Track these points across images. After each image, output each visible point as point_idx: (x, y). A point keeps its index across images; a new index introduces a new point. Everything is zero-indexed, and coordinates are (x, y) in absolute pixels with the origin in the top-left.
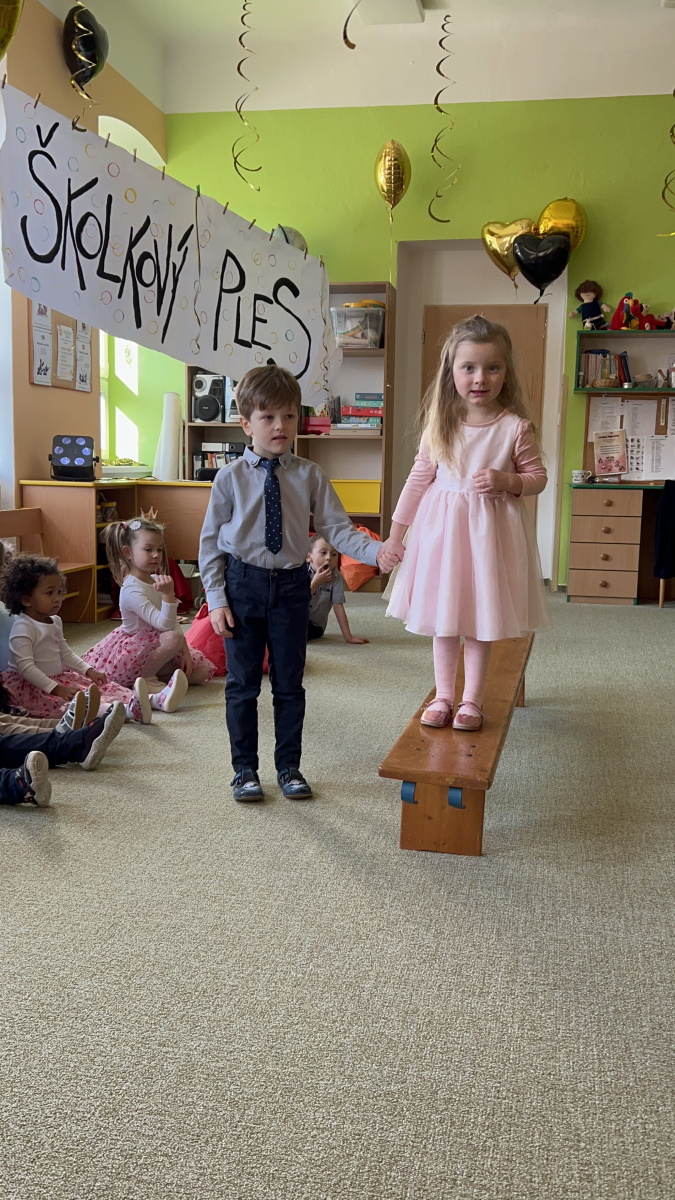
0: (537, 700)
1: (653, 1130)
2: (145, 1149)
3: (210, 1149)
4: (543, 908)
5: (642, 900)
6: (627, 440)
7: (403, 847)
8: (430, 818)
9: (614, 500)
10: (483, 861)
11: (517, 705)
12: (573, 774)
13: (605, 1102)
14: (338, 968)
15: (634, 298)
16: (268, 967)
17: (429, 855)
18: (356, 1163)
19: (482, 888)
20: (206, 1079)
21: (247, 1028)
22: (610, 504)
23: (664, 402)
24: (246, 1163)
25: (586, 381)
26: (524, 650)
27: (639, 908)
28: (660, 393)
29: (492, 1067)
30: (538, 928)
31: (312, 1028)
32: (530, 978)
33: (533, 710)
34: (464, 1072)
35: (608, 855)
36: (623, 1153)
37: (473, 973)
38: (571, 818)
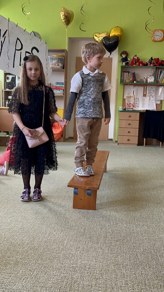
0: (110, 171)
1: (144, 273)
2: (6, 282)
3: (25, 281)
4: (113, 222)
5: (140, 220)
6: (135, 98)
7: (74, 208)
8: (81, 200)
9: (131, 115)
10: (96, 211)
11: (104, 172)
12: (121, 189)
13: (131, 267)
14: (57, 238)
15: (137, 56)
16: (37, 238)
17: (81, 210)
18: (65, 283)
19: (96, 218)
20: (22, 265)
21: (32, 253)
22: (130, 116)
23: (145, 87)
24: (35, 284)
25: (123, 80)
26: (106, 156)
27: (139, 222)
28: (144, 84)
29: (101, 260)
30: (112, 227)
31: (51, 252)
32: (110, 239)
33: (109, 173)
34: (93, 261)
35: (130, 209)
36: (136, 278)
37: (95, 238)
38: (120, 200)
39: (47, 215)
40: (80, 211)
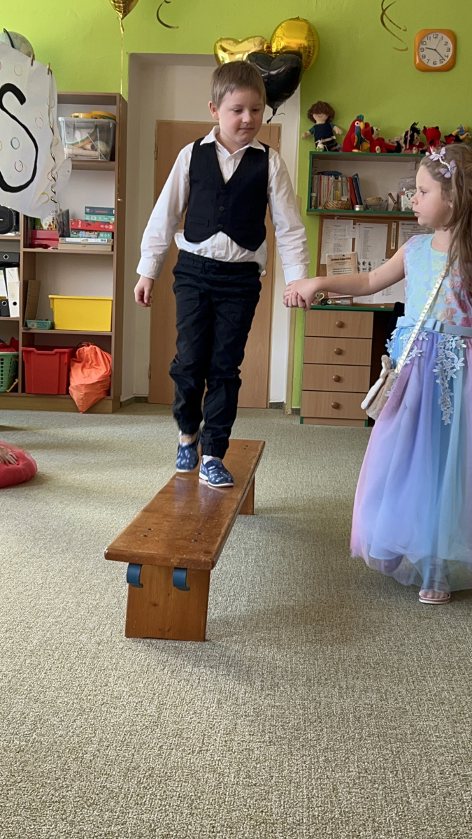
0: (266, 509)
4: (262, 681)
5: (356, 672)
6: (359, 263)
7: (128, 636)
8: (155, 605)
9: (345, 322)
10: (206, 645)
12: (298, 571)
13: (311, 831)
14: (61, 736)
15: (365, 121)
17: (154, 641)
19: (205, 666)
22: (341, 325)
23: (394, 226)
25: (318, 203)
26: (253, 458)
27: (353, 679)
28: (391, 217)
29: (208, 808)
30: (257, 697)
31: (35, 785)
32: (248, 737)
33: (261, 517)
34: (182, 813)
35: (326, 637)
37: (194, 735)
38: (293, 608)
39: (34, 659)
40: (149, 646)
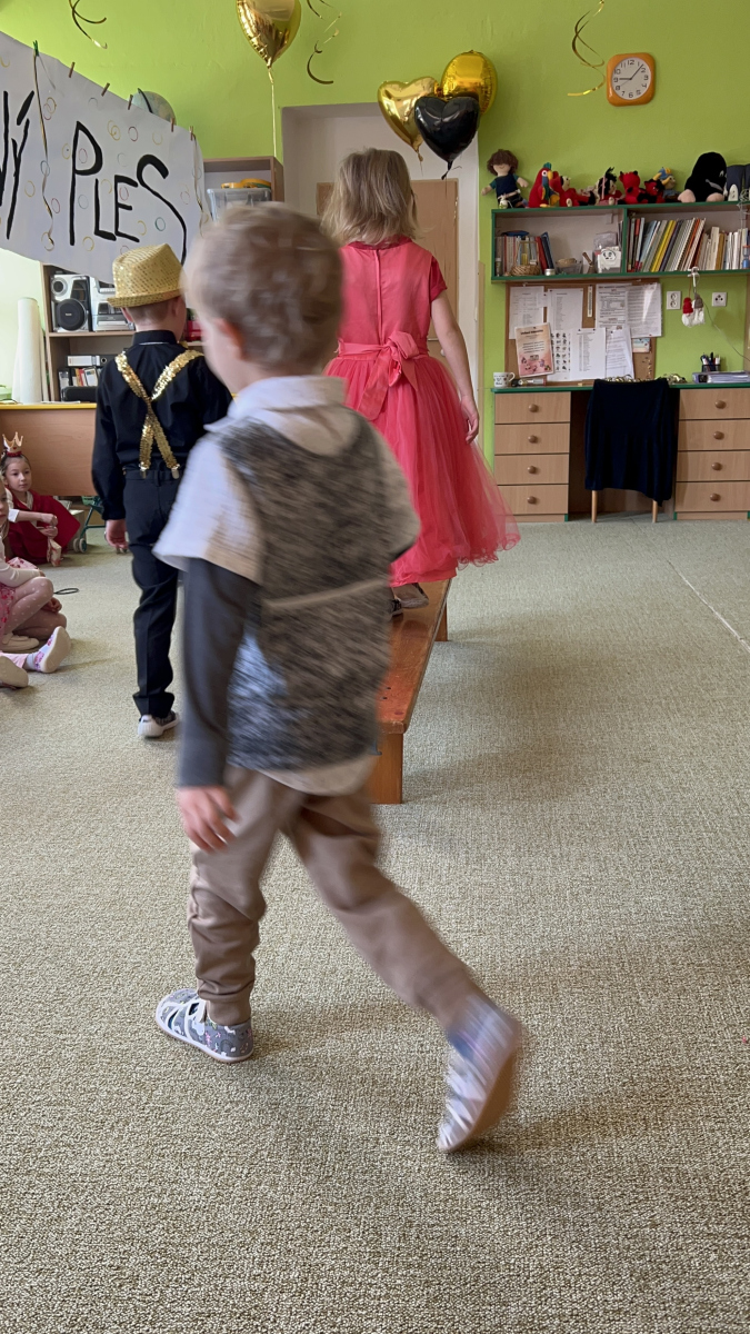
0: (461, 633)
1: (580, 1069)
2: (45, 1142)
3: (116, 1135)
5: (571, 835)
6: (552, 336)
9: (539, 404)
10: (403, 808)
11: (437, 640)
12: (499, 710)
15: (553, 169)
18: (273, 1133)
19: (403, 836)
20: (109, 1063)
22: (535, 409)
23: (590, 290)
24: (156, 1145)
25: (504, 268)
27: (567, 845)
28: (586, 280)
32: (454, 926)
33: (456, 644)
35: (535, 792)
36: (550, 1094)
38: (496, 757)
